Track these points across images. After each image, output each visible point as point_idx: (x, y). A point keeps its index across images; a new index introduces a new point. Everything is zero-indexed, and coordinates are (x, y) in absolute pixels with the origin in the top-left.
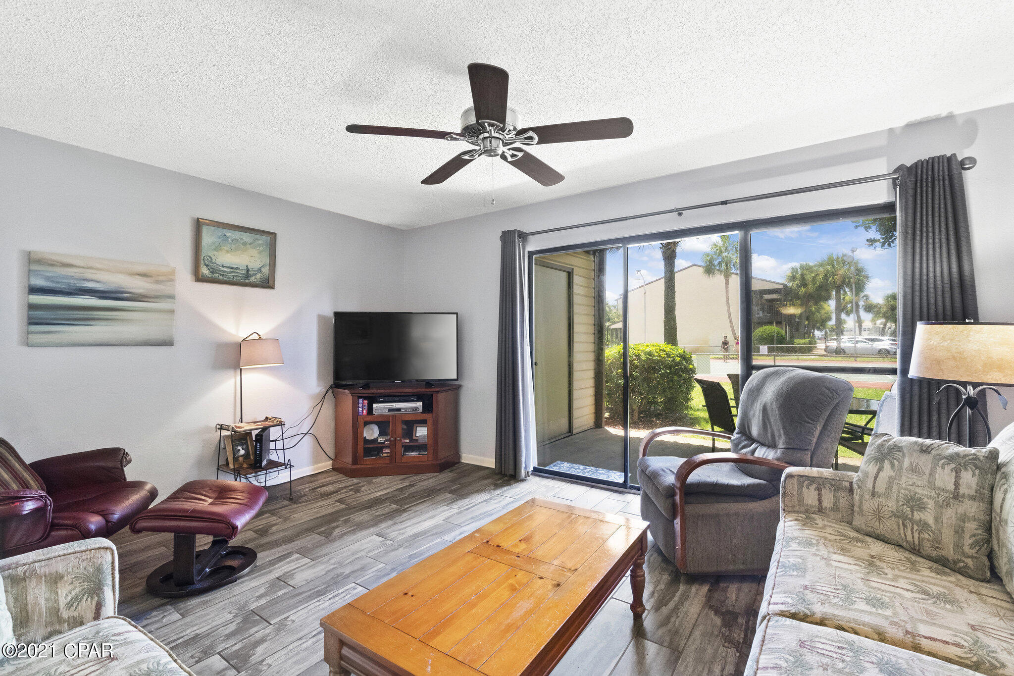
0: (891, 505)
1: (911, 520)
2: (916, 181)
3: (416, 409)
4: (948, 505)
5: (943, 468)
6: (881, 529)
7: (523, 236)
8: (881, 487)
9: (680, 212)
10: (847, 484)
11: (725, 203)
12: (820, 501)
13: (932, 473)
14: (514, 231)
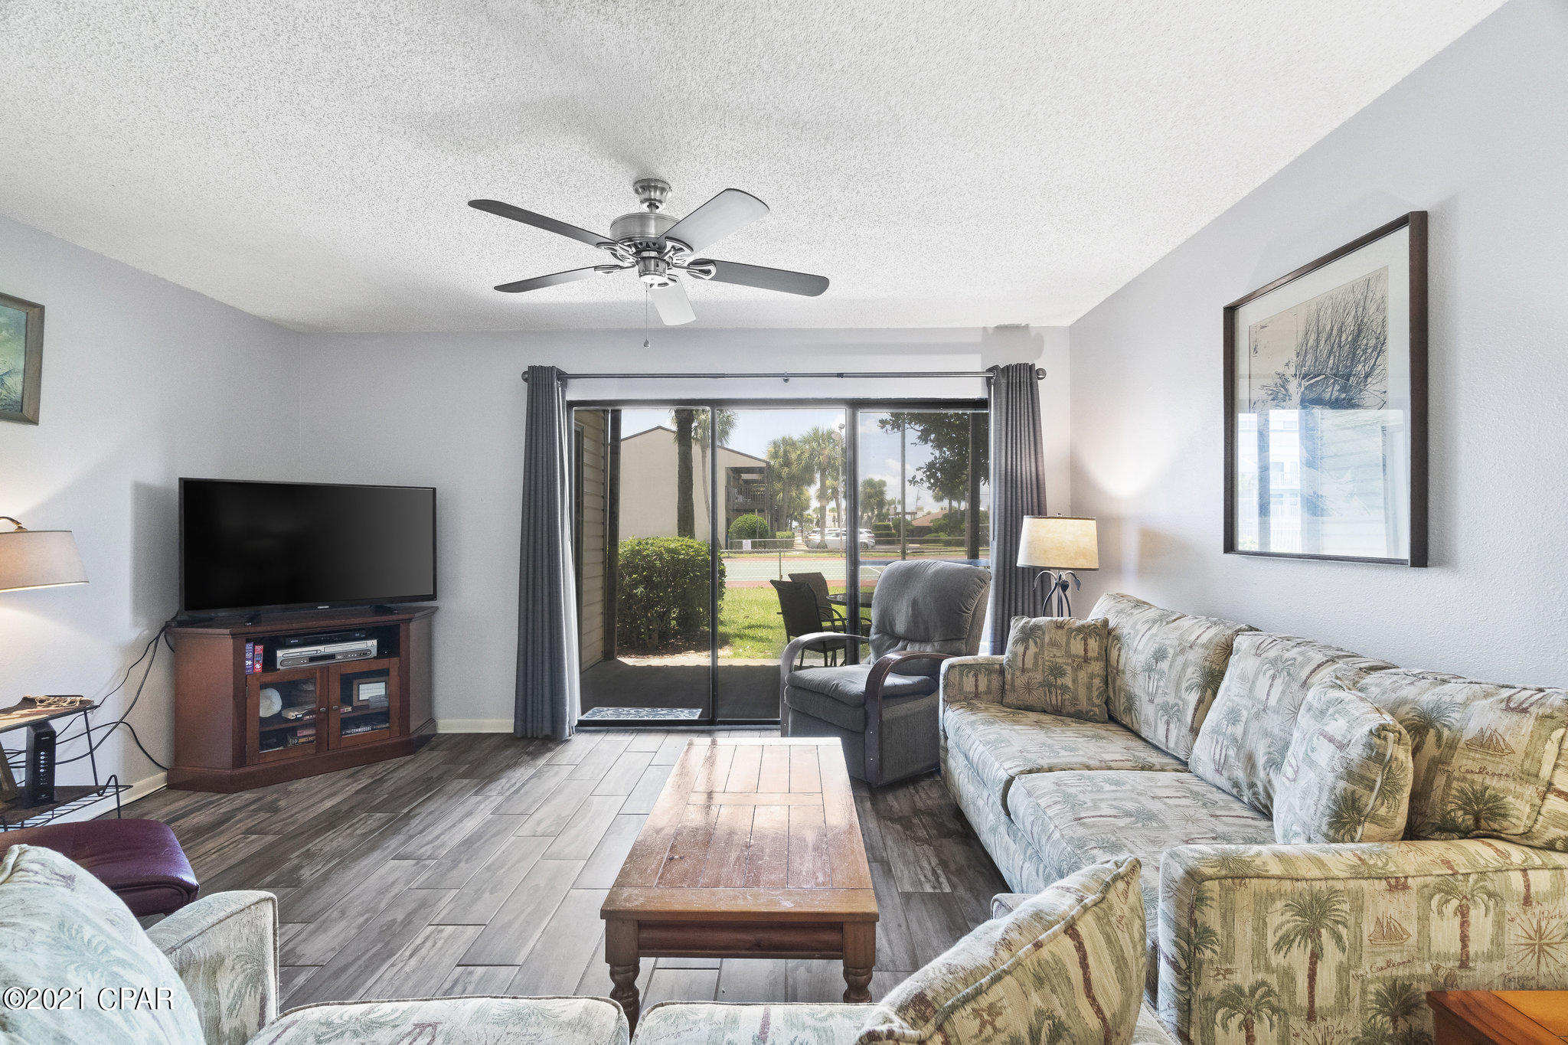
0: (1038, 677)
1: (1055, 686)
2: (1008, 383)
3: (365, 652)
4: (1081, 668)
5: (1075, 639)
6: (1030, 700)
7: (564, 378)
8: (1029, 664)
9: (786, 377)
10: (997, 667)
11: (840, 375)
12: (976, 686)
13: (1068, 643)
14: (552, 368)
